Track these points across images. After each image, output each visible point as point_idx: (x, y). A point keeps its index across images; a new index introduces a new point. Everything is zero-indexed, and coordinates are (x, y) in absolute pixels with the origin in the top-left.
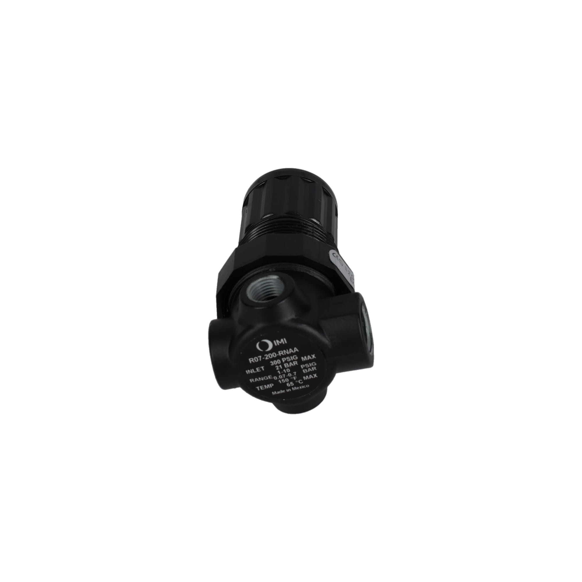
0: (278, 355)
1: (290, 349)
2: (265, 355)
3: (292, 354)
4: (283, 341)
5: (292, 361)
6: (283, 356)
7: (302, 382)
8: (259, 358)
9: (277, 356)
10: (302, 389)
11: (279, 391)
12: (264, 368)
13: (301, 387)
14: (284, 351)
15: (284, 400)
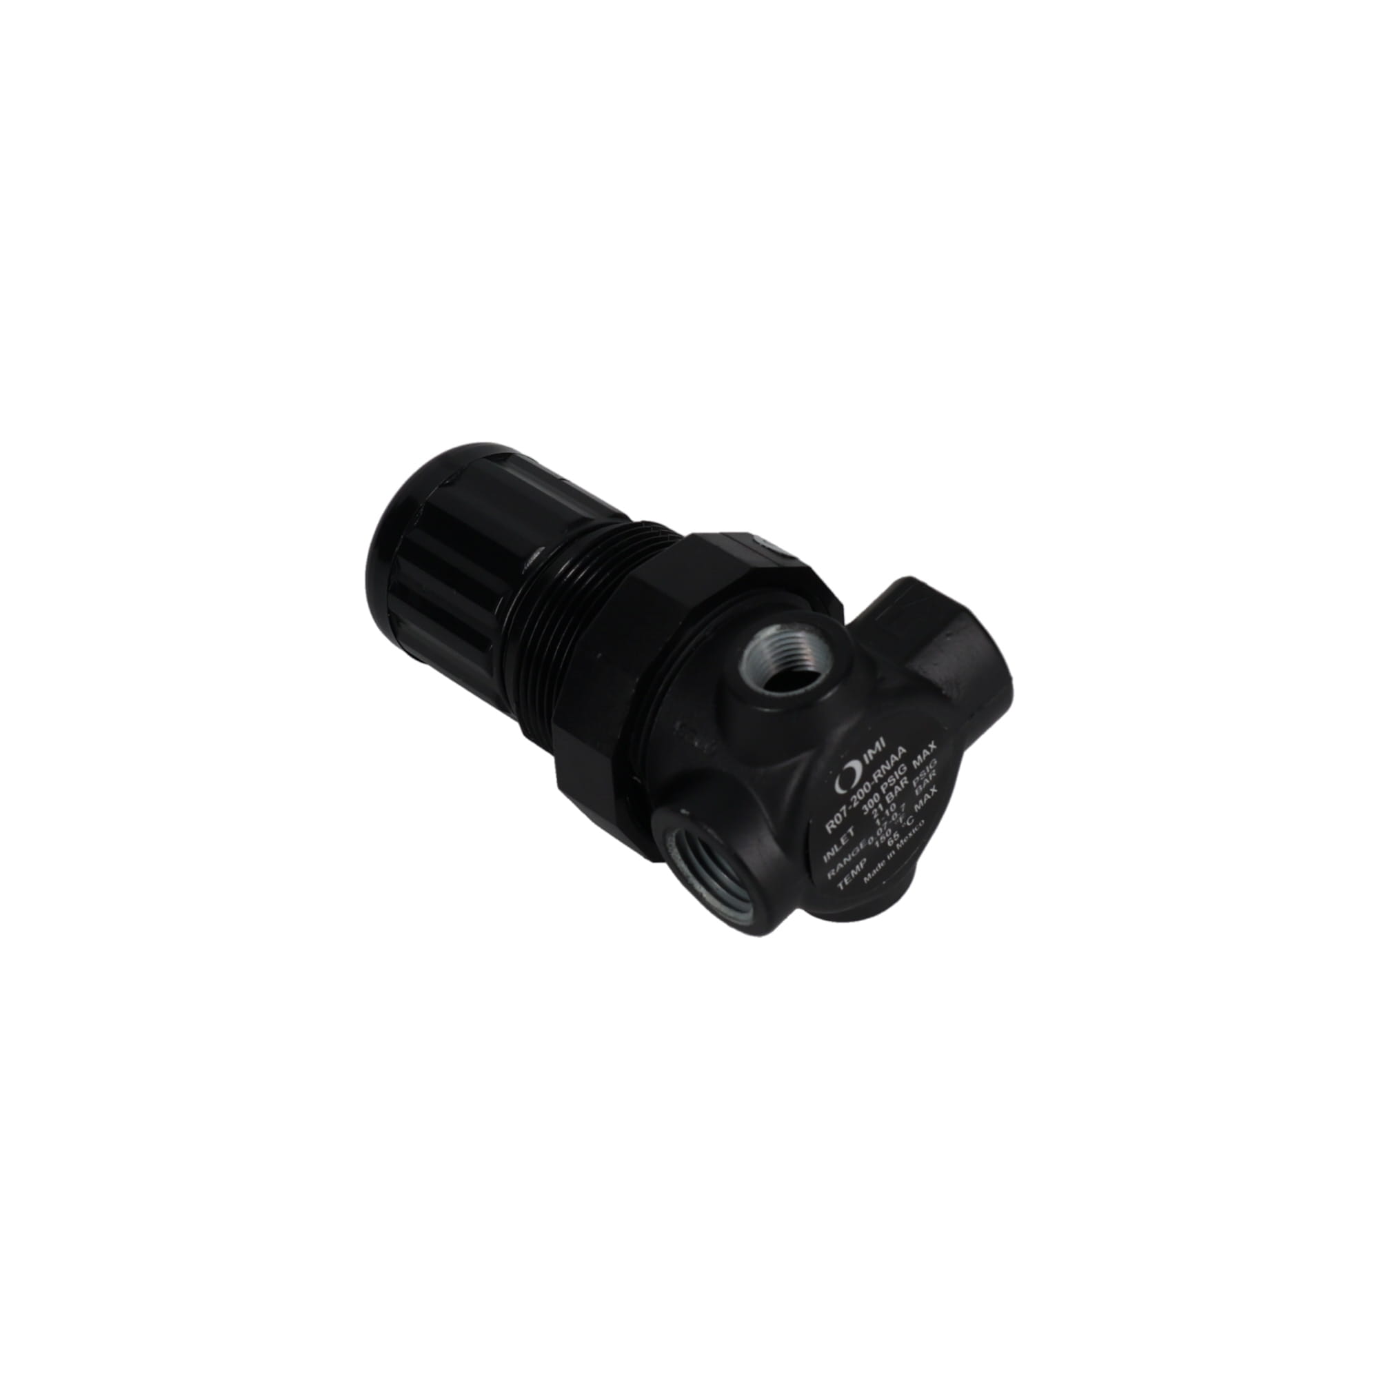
0: (873, 783)
1: (893, 756)
2: (852, 800)
3: (897, 764)
4: (880, 745)
5: (898, 783)
6: (881, 781)
7: (913, 821)
8: (842, 813)
9: (872, 787)
10: (914, 835)
11: (875, 869)
12: (853, 830)
13: (910, 835)
14: (883, 767)
15: (884, 882)
